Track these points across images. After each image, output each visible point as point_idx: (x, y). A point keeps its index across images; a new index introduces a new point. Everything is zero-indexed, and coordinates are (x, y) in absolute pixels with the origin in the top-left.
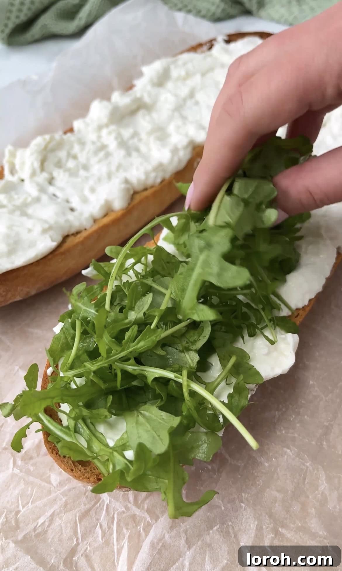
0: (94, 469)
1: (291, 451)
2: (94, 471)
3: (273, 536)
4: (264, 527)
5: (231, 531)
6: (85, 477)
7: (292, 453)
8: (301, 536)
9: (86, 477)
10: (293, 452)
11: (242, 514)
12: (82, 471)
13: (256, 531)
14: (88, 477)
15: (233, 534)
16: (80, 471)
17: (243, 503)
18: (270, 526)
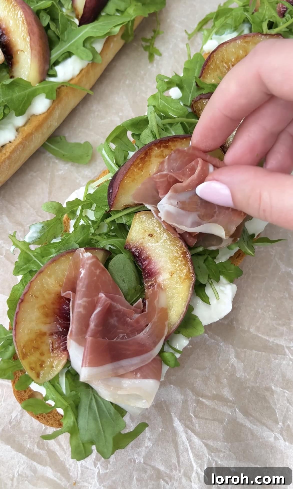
0: (56, 416)
1: (208, 334)
2: (56, 417)
3: (195, 405)
4: (189, 399)
5: (164, 405)
6: (48, 423)
7: (209, 337)
8: (216, 403)
9: (50, 423)
10: (209, 335)
11: (172, 392)
12: (46, 418)
13: (182, 403)
14: (51, 423)
15: (165, 408)
16: (44, 418)
17: (172, 384)
18: (193, 398)
